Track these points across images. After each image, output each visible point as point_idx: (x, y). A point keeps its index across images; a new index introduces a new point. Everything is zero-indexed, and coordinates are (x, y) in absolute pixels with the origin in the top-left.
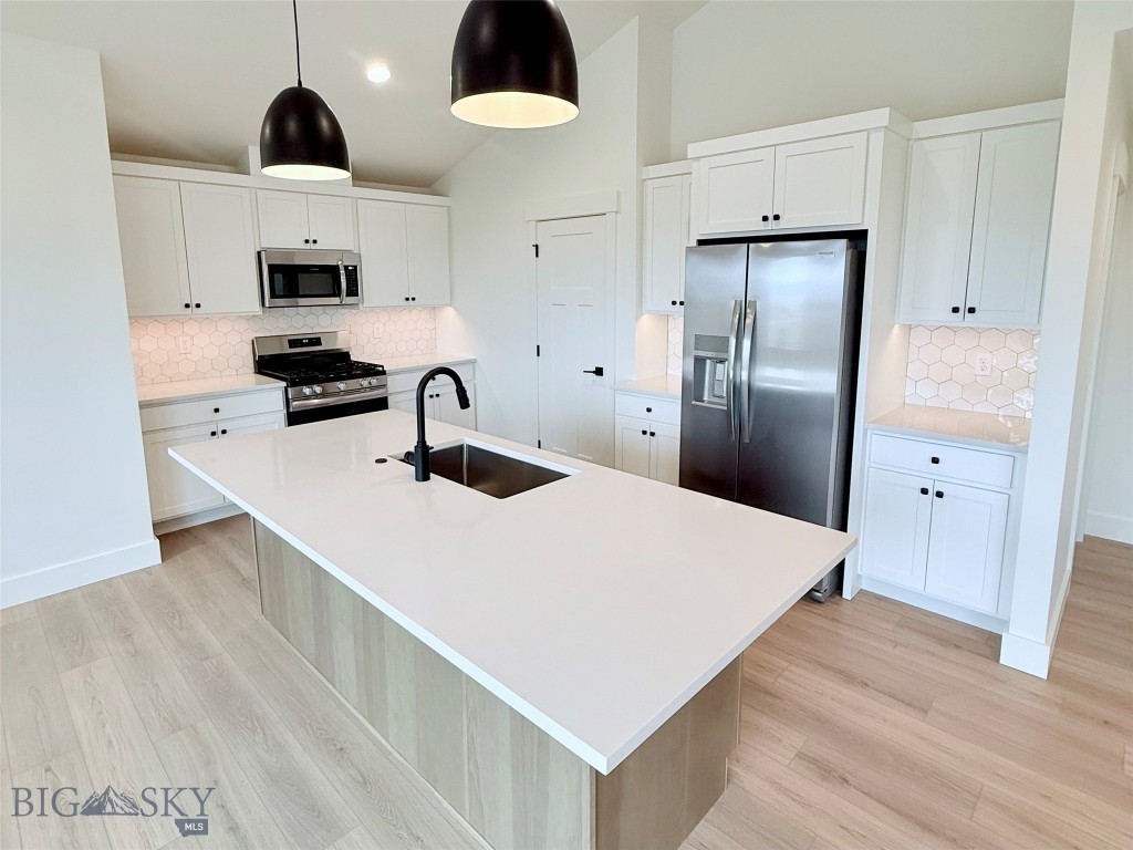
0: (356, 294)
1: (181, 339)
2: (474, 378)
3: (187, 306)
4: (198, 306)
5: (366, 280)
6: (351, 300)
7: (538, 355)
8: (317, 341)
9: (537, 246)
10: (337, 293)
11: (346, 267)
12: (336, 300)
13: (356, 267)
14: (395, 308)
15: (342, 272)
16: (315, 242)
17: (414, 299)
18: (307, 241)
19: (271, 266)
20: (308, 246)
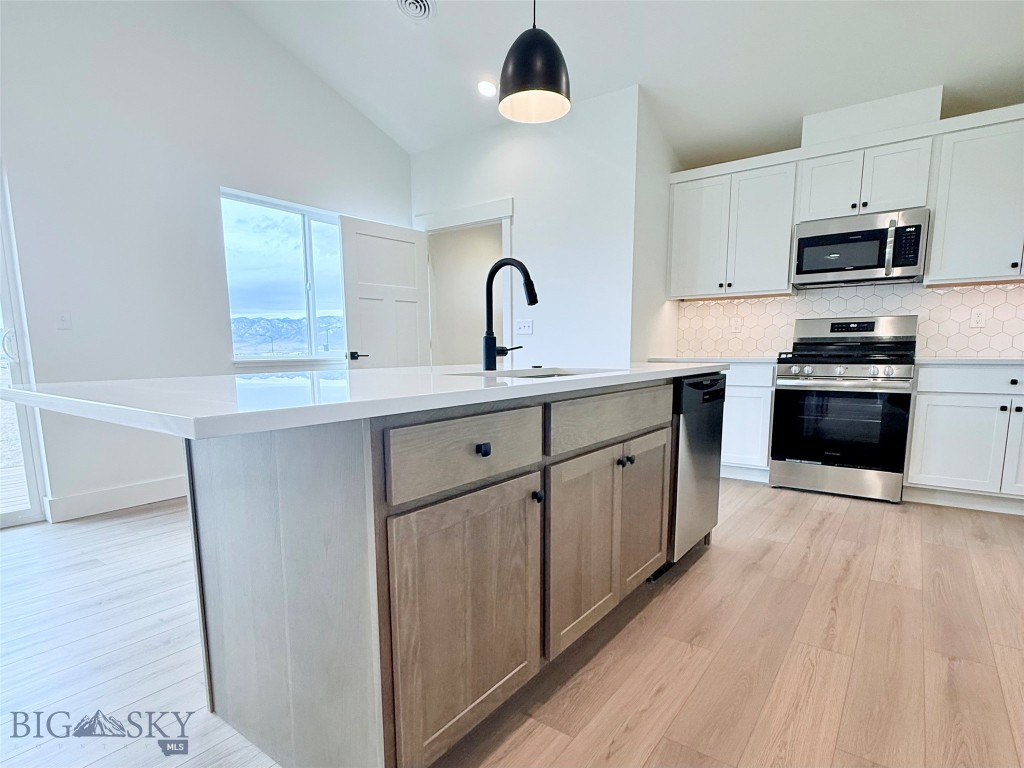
0: (912, 263)
1: (735, 319)
3: (721, 286)
4: (730, 285)
8: (872, 330)
10: (881, 265)
11: (898, 231)
12: (881, 273)
13: (919, 227)
15: (890, 239)
16: (865, 205)
18: (854, 206)
19: (801, 241)
20: (855, 212)
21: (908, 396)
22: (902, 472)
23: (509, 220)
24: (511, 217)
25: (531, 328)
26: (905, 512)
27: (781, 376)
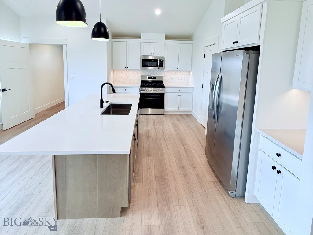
0: (162, 67)
1: (127, 74)
2: (193, 92)
3: (125, 68)
4: (127, 68)
5: (166, 64)
6: (161, 68)
7: (203, 87)
8: (155, 78)
9: (205, 54)
10: (157, 66)
11: (160, 60)
12: (157, 68)
13: (163, 60)
14: (174, 71)
15: (159, 61)
16: (154, 54)
17: (179, 69)
18: (152, 54)
19: (142, 60)
20: (152, 55)
21: (164, 93)
22: (164, 108)
23: (66, 46)
24: (66, 45)
25: (75, 78)
26: (165, 116)
27: (141, 90)
